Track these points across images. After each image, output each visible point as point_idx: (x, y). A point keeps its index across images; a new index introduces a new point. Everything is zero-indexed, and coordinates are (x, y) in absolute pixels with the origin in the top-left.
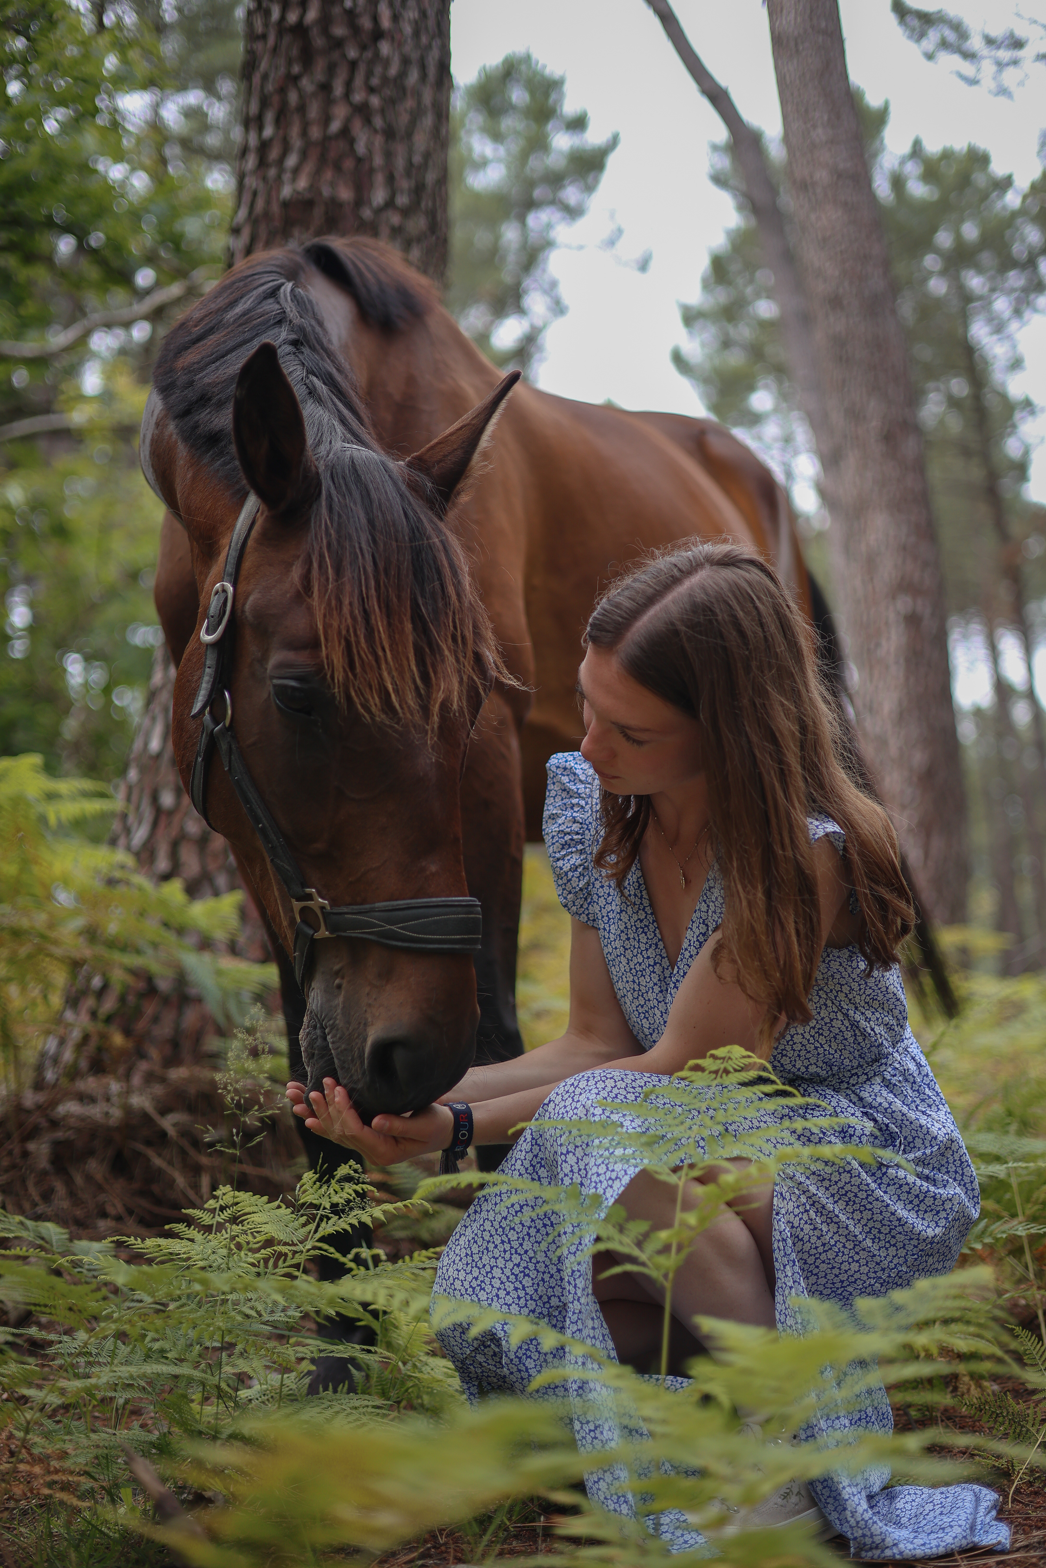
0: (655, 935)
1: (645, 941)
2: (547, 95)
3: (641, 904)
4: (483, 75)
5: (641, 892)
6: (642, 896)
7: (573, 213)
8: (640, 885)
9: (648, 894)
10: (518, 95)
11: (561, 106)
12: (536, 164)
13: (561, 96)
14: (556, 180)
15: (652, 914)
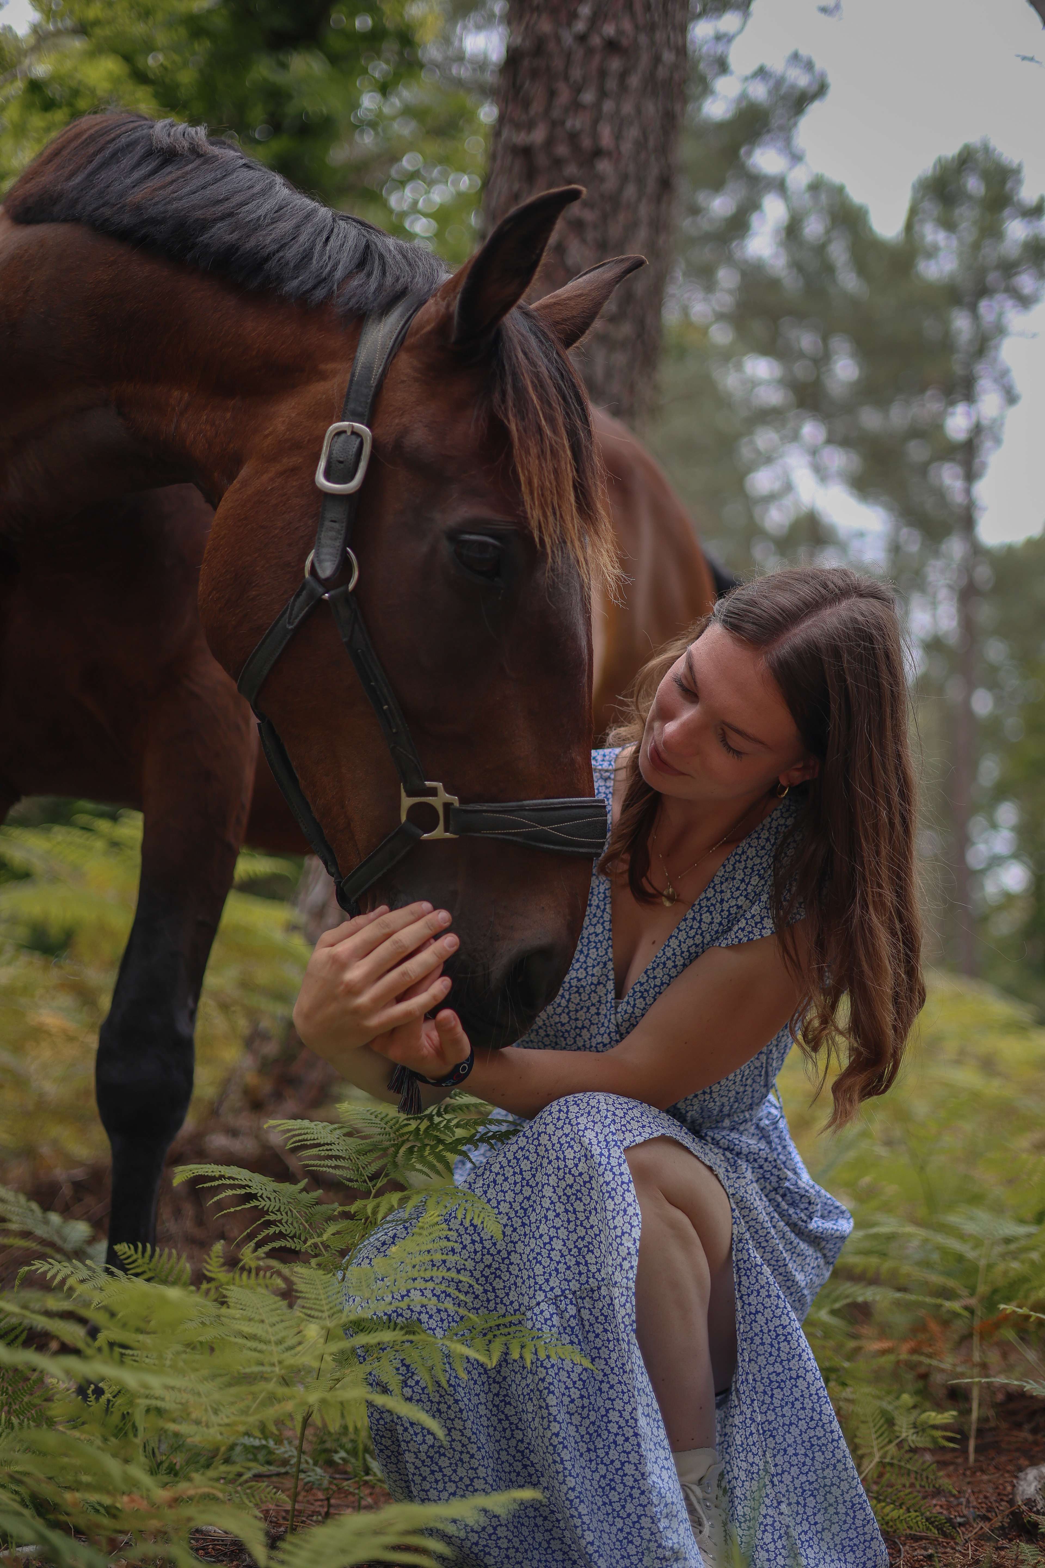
0: (606, 953)
1: (594, 957)
2: (1003, 182)
3: (602, 917)
4: (938, 167)
5: (605, 904)
6: (605, 909)
7: (1025, 302)
8: (606, 897)
9: (612, 908)
10: (974, 185)
11: (1017, 193)
12: (990, 253)
13: (1019, 182)
14: (1009, 268)
15: (610, 930)
